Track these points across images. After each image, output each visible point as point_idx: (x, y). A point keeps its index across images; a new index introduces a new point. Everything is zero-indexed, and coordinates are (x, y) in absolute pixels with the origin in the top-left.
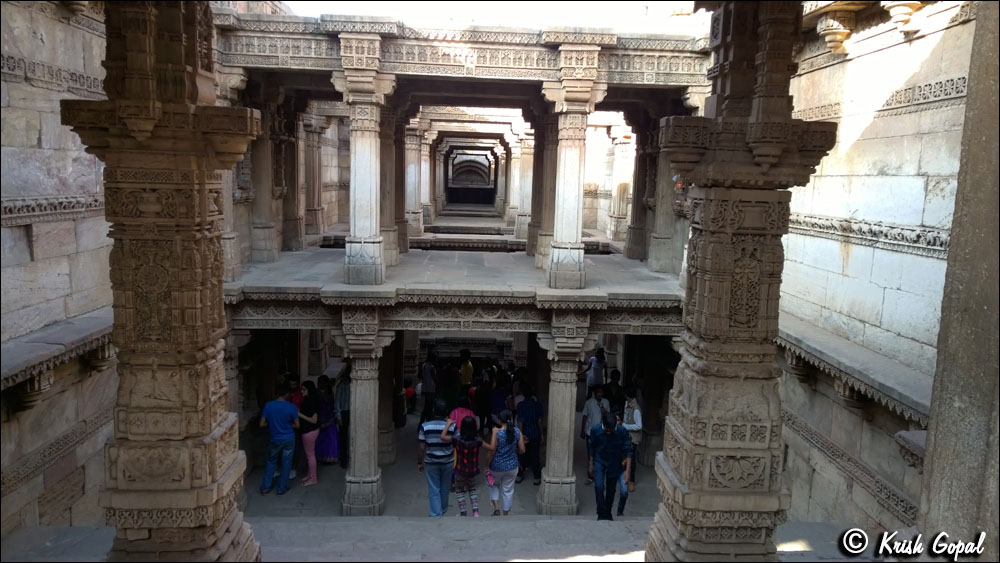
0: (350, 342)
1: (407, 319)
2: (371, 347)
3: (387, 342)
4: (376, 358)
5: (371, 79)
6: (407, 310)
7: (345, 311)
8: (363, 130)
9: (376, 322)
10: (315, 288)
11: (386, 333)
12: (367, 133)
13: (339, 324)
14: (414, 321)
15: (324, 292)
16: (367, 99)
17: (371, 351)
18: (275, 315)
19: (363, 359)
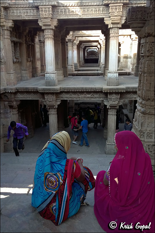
0: (47, 103)
1: (64, 96)
2: (54, 105)
3: (59, 103)
4: (56, 108)
5: (49, 21)
6: (64, 94)
7: (46, 94)
8: (48, 38)
9: (55, 97)
10: (37, 88)
11: (58, 101)
12: (49, 39)
13: (44, 98)
14: (66, 97)
15: (39, 88)
16: (49, 28)
17: (54, 106)
18: (26, 96)
19: (52, 108)
